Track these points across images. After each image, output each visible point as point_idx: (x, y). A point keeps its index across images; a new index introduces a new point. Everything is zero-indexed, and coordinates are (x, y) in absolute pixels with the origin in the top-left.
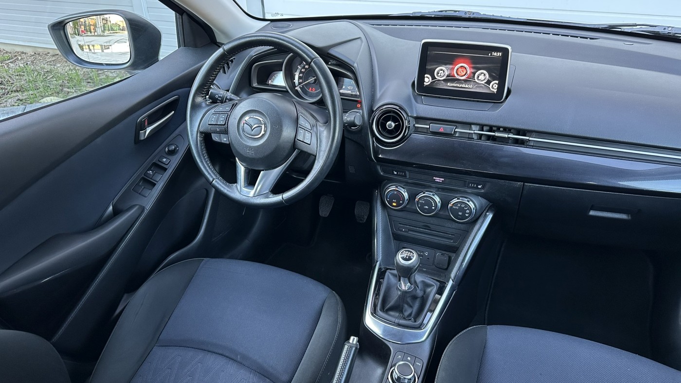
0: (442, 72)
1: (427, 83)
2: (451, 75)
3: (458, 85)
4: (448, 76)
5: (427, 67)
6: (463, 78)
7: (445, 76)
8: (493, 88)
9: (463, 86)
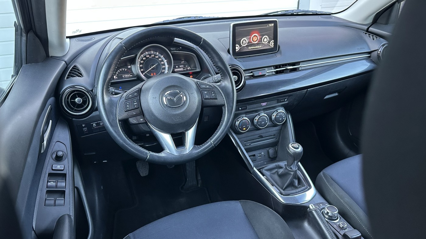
0: (245, 41)
1: (237, 50)
2: (250, 42)
3: (254, 47)
5: (237, 40)
6: (256, 42)
7: (247, 43)
8: (271, 45)
9: (257, 47)
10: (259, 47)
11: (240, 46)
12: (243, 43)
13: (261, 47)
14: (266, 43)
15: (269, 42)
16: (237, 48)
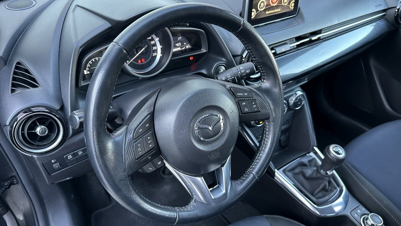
0: (263, 3)
1: (253, 16)
2: (268, 4)
3: (272, 11)
4: (266, 6)
5: (254, 3)
6: (275, 4)
7: (265, 6)
8: (291, 7)
9: (275, 11)
10: (277, 10)
11: (257, 10)
12: (261, 7)
13: (280, 10)
14: (286, 4)
15: (289, 4)
16: (253, 15)
